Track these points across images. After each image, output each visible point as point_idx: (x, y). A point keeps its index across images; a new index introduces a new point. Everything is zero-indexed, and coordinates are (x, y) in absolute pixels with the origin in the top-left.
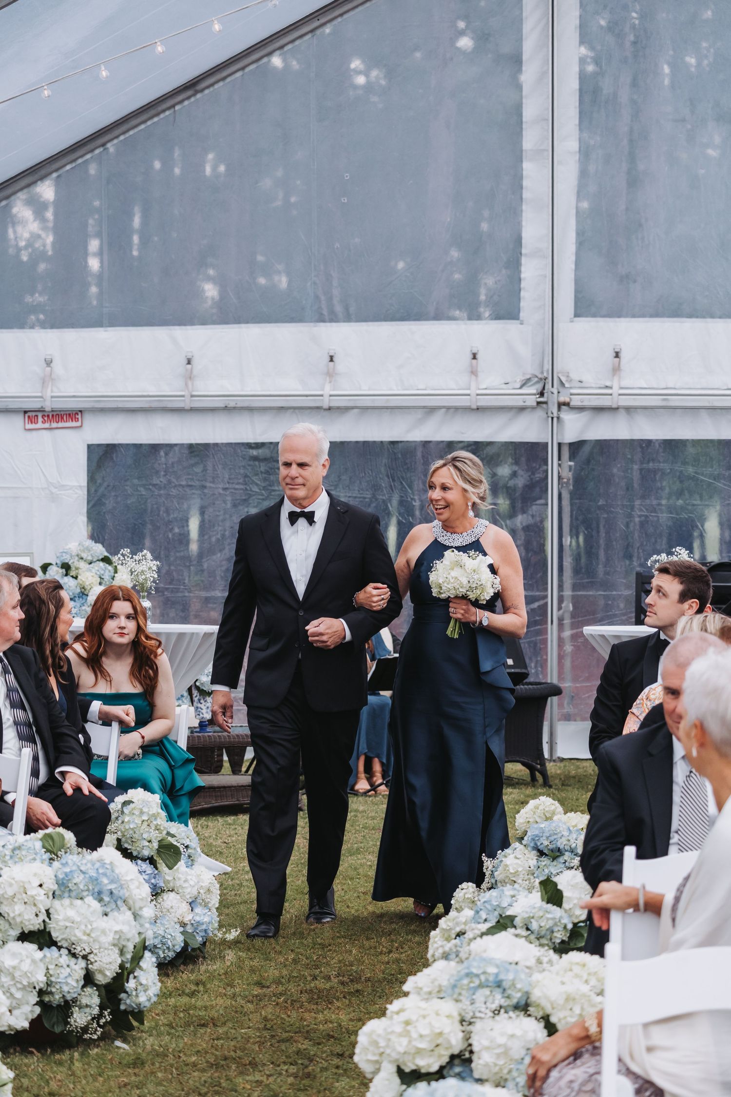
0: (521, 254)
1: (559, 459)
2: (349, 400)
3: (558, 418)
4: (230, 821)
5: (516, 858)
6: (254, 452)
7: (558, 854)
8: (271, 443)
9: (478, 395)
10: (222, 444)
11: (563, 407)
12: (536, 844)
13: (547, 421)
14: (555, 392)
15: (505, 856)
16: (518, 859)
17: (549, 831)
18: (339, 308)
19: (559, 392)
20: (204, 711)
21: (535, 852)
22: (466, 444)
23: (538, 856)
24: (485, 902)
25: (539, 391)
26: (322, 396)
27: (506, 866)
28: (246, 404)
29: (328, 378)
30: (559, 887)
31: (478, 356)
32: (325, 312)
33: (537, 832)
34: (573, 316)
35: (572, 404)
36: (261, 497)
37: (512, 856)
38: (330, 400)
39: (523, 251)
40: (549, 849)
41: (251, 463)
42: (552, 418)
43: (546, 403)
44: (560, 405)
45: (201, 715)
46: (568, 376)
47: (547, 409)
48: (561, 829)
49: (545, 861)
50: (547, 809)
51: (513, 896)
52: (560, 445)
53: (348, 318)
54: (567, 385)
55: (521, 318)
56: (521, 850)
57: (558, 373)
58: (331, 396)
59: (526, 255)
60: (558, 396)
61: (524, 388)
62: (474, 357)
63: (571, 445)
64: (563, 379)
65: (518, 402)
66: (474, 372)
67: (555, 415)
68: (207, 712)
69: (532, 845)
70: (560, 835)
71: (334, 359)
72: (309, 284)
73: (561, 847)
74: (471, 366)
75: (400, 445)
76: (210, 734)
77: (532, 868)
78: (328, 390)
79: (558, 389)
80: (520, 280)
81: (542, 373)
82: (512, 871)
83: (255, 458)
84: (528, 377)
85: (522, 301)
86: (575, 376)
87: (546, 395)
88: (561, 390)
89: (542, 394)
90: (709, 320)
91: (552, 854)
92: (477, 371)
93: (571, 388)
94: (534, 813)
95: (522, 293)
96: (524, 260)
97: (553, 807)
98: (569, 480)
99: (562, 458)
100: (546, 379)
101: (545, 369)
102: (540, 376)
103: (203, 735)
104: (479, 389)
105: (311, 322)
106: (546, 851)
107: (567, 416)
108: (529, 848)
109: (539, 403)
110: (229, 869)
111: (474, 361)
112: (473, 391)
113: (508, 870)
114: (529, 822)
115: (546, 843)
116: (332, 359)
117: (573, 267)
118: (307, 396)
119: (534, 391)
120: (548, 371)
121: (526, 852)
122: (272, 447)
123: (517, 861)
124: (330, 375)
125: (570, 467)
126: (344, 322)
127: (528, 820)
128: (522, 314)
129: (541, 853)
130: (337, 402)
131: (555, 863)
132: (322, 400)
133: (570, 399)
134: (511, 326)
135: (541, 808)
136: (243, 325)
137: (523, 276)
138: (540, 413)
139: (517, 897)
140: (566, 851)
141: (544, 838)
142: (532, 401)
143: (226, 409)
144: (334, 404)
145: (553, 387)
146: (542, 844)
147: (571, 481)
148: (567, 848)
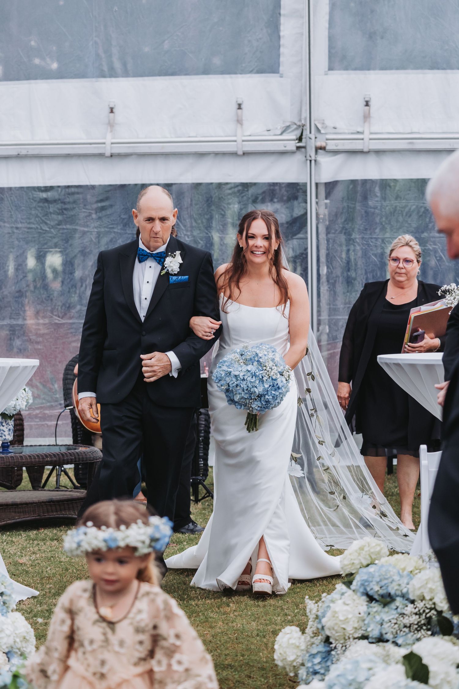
0: (280, 14)
1: (317, 197)
2: (129, 147)
3: (315, 161)
4: (32, 536)
5: (345, 604)
6: (44, 195)
7: (388, 599)
8: (59, 187)
9: (243, 141)
10: (15, 188)
11: (320, 151)
12: (365, 589)
13: (306, 163)
14: (313, 137)
15: (333, 601)
16: (348, 605)
17: (380, 576)
18: (118, 65)
19: (316, 138)
20: (6, 433)
21: (364, 598)
22: (233, 185)
23: (368, 601)
24: (338, 676)
25: (298, 136)
26: (104, 143)
27: (335, 612)
28: (35, 152)
29: (109, 128)
30: (424, 661)
31: (242, 106)
32: (105, 68)
33: (365, 577)
34: (327, 69)
35: (327, 148)
36: (50, 235)
37: (340, 602)
38: (111, 148)
39: (282, 12)
40: (379, 595)
41: (41, 204)
42: (311, 161)
43: (304, 147)
44: (318, 149)
45: (4, 437)
46: (323, 123)
47: (306, 153)
48: (392, 573)
49: (376, 607)
50: (372, 550)
51: (370, 669)
52: (317, 184)
53: (126, 74)
54: (322, 131)
55: (281, 72)
56: (349, 596)
57: (315, 120)
58: (112, 143)
59: (284, 15)
60: (315, 141)
61: (284, 134)
62: (240, 107)
63: (327, 185)
64: (319, 126)
65: (279, 146)
66: (239, 121)
67: (313, 158)
68: (9, 434)
69: (362, 590)
70: (390, 580)
71: (114, 110)
72: (91, 43)
73: (392, 592)
74: (237, 115)
75: (174, 187)
76: (12, 455)
77: (362, 614)
78: (109, 139)
79: (315, 135)
80: (279, 37)
81: (300, 120)
82: (342, 618)
83: (46, 200)
84: (288, 124)
85: (281, 56)
86: (330, 123)
87: (304, 140)
88: (317, 135)
89: (300, 139)
90: (449, 71)
91: (383, 600)
92: (242, 120)
93: (326, 134)
94: (359, 554)
95: (282, 50)
96: (282, 20)
97: (378, 549)
98: (325, 215)
99: (319, 197)
100: (303, 126)
101: (303, 117)
102: (298, 123)
103: (5, 456)
104: (244, 136)
105: (93, 78)
106: (376, 597)
107: (323, 159)
108: (359, 594)
109: (298, 148)
110: (37, 593)
111: (239, 111)
112: (239, 138)
113: (338, 617)
114: (353, 563)
115: (376, 588)
116: (112, 111)
117: (327, 25)
118: (91, 144)
119: (294, 137)
120: (306, 119)
121: (355, 597)
122: (60, 189)
123: (346, 608)
124: (111, 125)
125: (326, 204)
126: (123, 77)
127: (352, 562)
128: (281, 68)
129: (371, 599)
130: (117, 150)
131: (386, 609)
132: (105, 147)
133: (326, 143)
134: (271, 79)
135: (366, 549)
136: (32, 81)
137: (282, 34)
138: (299, 157)
139: (376, 670)
140: (398, 596)
141: (374, 583)
142: (292, 146)
143: (19, 157)
144: (116, 151)
145: (310, 133)
146: (372, 589)
147: (327, 218)
148: (399, 593)
